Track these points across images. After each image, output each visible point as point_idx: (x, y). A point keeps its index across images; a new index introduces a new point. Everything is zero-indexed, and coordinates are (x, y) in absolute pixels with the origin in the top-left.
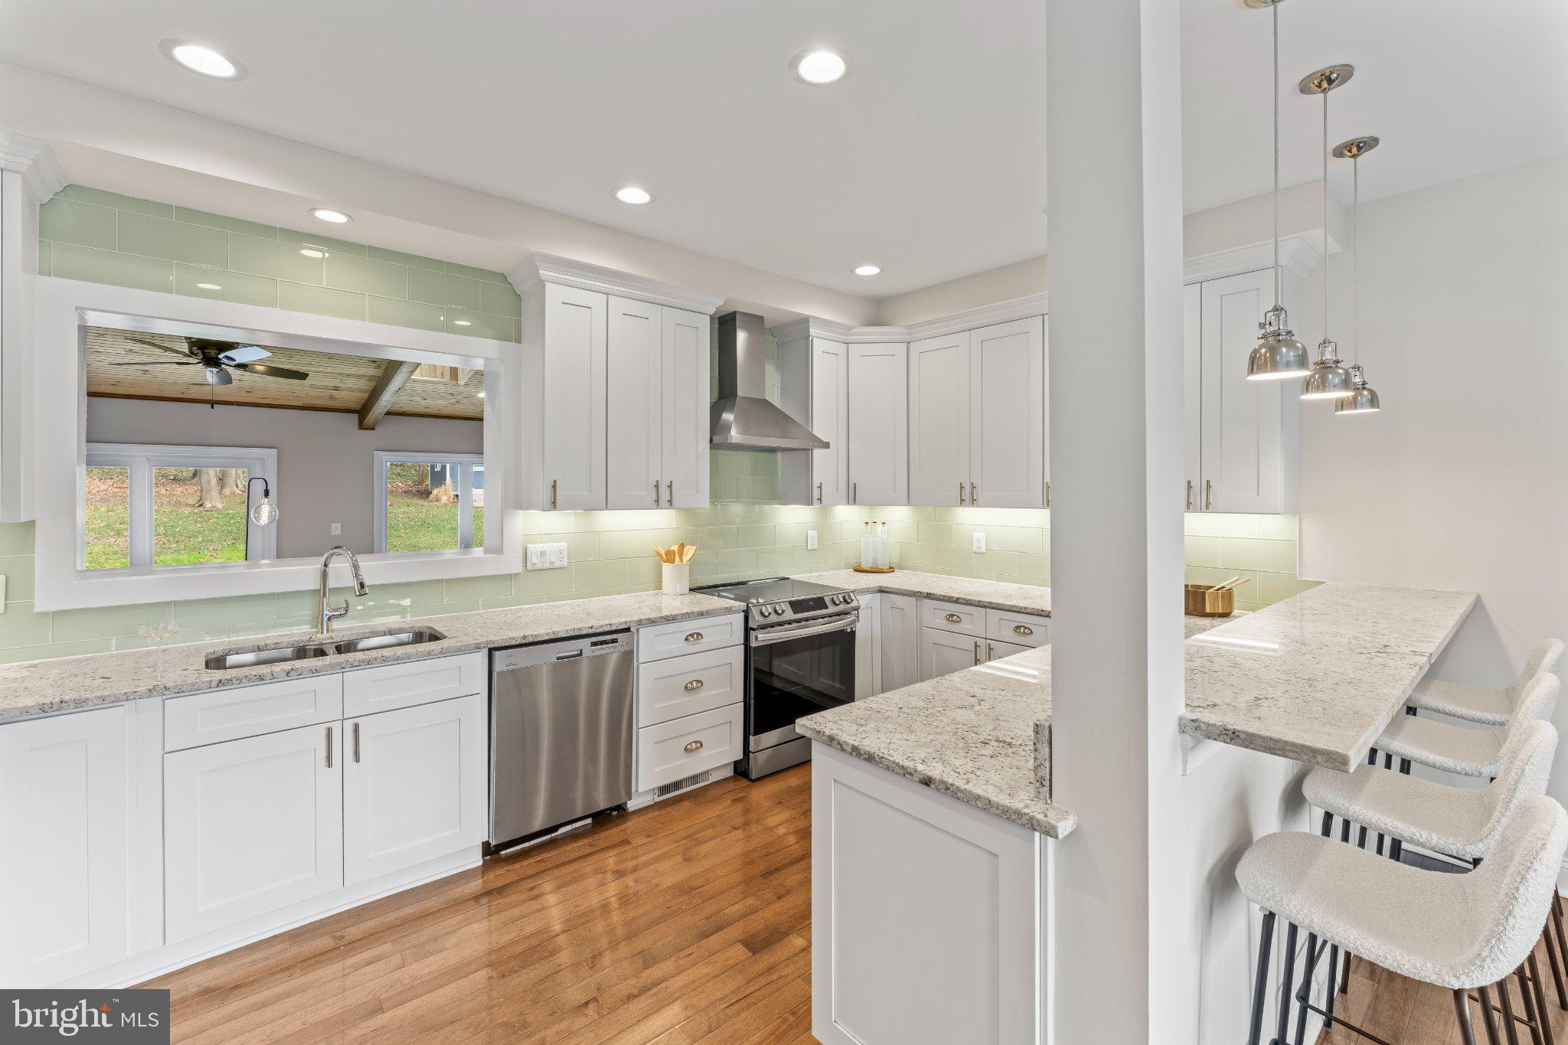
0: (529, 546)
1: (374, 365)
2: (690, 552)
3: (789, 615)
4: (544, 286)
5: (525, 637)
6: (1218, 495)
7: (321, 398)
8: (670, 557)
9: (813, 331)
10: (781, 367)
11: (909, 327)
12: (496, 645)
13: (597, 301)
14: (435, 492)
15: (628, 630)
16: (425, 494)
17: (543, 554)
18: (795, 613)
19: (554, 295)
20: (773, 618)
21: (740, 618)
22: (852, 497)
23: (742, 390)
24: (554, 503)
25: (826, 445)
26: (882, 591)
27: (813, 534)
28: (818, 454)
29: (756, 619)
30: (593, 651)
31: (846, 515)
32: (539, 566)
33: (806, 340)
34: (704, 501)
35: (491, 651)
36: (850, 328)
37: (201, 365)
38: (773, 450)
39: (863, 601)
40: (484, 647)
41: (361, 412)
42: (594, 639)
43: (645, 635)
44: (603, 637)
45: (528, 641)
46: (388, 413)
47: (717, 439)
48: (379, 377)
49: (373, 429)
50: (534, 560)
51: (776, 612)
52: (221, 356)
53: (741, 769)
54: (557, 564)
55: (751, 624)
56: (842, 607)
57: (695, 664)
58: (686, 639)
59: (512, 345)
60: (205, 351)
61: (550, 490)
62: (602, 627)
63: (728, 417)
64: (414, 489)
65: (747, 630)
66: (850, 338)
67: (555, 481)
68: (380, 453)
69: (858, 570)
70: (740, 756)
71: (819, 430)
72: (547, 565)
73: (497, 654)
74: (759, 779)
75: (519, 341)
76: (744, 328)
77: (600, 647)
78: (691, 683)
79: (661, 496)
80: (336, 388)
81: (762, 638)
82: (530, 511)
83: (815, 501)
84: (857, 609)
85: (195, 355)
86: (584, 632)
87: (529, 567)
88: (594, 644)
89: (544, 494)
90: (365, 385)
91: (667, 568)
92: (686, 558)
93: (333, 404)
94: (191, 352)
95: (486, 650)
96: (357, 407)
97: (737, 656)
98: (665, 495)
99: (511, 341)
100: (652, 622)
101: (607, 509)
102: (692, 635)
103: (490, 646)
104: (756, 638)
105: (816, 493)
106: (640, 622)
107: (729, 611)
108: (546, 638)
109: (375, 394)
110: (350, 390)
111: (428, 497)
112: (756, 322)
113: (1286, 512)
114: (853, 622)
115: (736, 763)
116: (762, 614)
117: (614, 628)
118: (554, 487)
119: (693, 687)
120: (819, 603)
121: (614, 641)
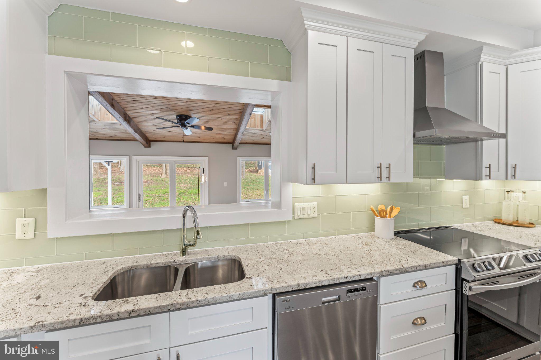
0: (296, 204)
1: (234, 123)
4: (307, 33)
5: (299, 285)
7: (220, 139)
8: (381, 214)
9: (483, 57)
12: (278, 291)
13: (340, 41)
14: (259, 171)
15: (372, 279)
16: (257, 172)
17: (303, 209)
24: (314, 179)
27: (466, 198)
29: (468, 273)
30: (349, 297)
32: (302, 216)
33: (476, 65)
35: (274, 295)
36: (513, 52)
37: (180, 127)
40: (270, 293)
41: (232, 143)
42: (349, 287)
43: (384, 283)
45: (301, 288)
46: (240, 143)
48: (236, 129)
49: (237, 149)
50: (299, 214)
51: (486, 268)
52: (185, 123)
54: (312, 216)
55: (464, 276)
57: (420, 305)
58: (414, 286)
59: (287, 82)
60: (181, 121)
61: (311, 171)
62: (354, 277)
64: (254, 171)
66: (509, 61)
67: (314, 165)
68: (239, 157)
69: (498, 221)
72: (306, 216)
73: (278, 299)
75: (290, 80)
77: (353, 293)
78: (416, 319)
79: (382, 174)
80: (224, 135)
81: (475, 288)
82: (297, 184)
83: (484, 177)
85: (179, 123)
86: (341, 281)
87: (296, 217)
88: (349, 291)
89: (306, 172)
90: (233, 132)
91: (378, 221)
93: (225, 141)
94: (178, 122)
95: (271, 295)
96: (231, 141)
98: (385, 174)
99: (286, 81)
100: (390, 273)
101: (347, 183)
102: (417, 283)
103: (274, 292)
104: (470, 288)
105: (485, 171)
106: (382, 275)
107: (446, 264)
108: (314, 285)
109: (236, 135)
110: (228, 135)
111: (257, 173)
116: (475, 269)
117: (363, 278)
118: (314, 168)
119: (418, 323)
121: (364, 289)
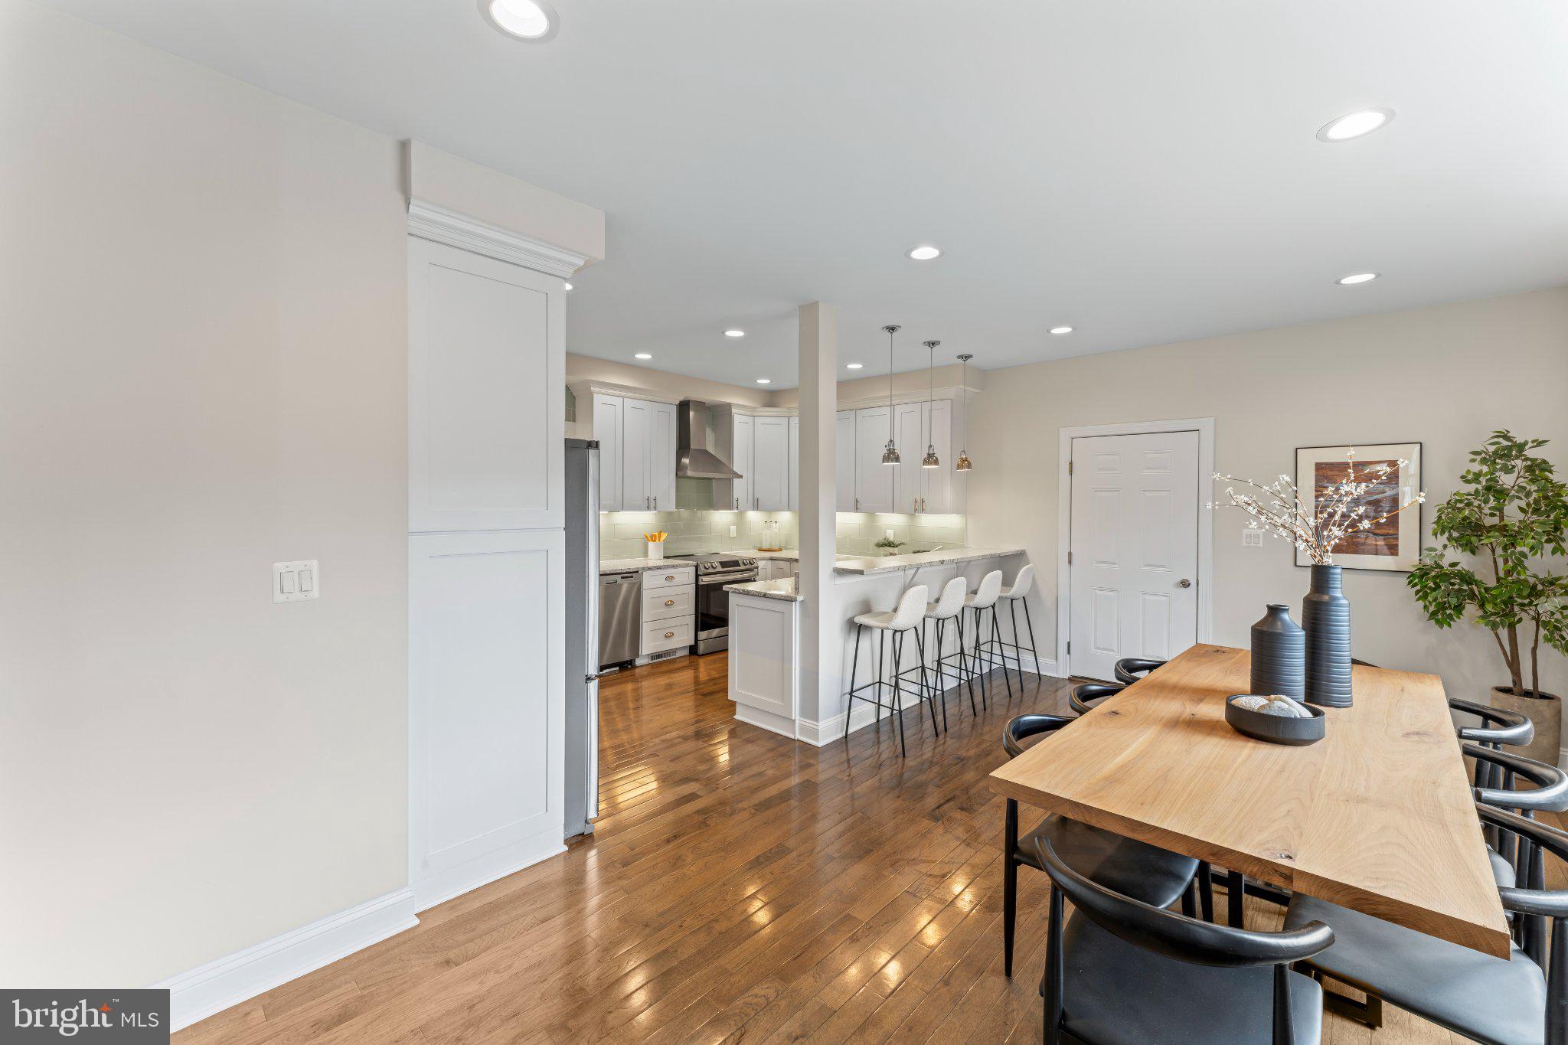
2: (664, 536)
3: (720, 569)
4: (593, 395)
6: (927, 505)
8: (653, 538)
9: (734, 410)
10: (714, 430)
11: (788, 408)
13: (619, 400)
15: (637, 572)
18: (723, 567)
19: (598, 399)
20: (711, 570)
21: (693, 569)
22: (756, 506)
23: (694, 445)
25: (741, 477)
26: (772, 559)
27: (733, 528)
28: (736, 481)
29: (702, 570)
30: (622, 582)
31: (753, 516)
33: (730, 414)
34: (672, 508)
36: (755, 408)
38: (711, 479)
39: (761, 564)
42: (622, 575)
43: (646, 575)
44: (628, 575)
47: (680, 474)
51: (713, 567)
53: (693, 650)
55: (699, 573)
56: (748, 567)
57: (670, 592)
58: (665, 579)
62: (624, 570)
63: (686, 461)
65: (697, 576)
66: (756, 414)
69: (761, 550)
70: (693, 643)
71: (736, 468)
74: (703, 655)
75: (574, 421)
76: (694, 410)
77: (625, 579)
78: (667, 601)
79: (649, 504)
81: (705, 580)
83: (734, 507)
84: (757, 568)
86: (619, 571)
88: (622, 578)
91: (651, 545)
92: (663, 539)
97: (691, 590)
98: (652, 505)
100: (647, 569)
101: (623, 509)
102: (667, 577)
104: (702, 580)
105: (735, 503)
106: (644, 569)
107: (687, 565)
112: (701, 406)
113: (957, 512)
114: (755, 575)
115: (690, 646)
116: (705, 568)
117: (630, 571)
119: (669, 604)
120: (736, 563)
121: (632, 577)
